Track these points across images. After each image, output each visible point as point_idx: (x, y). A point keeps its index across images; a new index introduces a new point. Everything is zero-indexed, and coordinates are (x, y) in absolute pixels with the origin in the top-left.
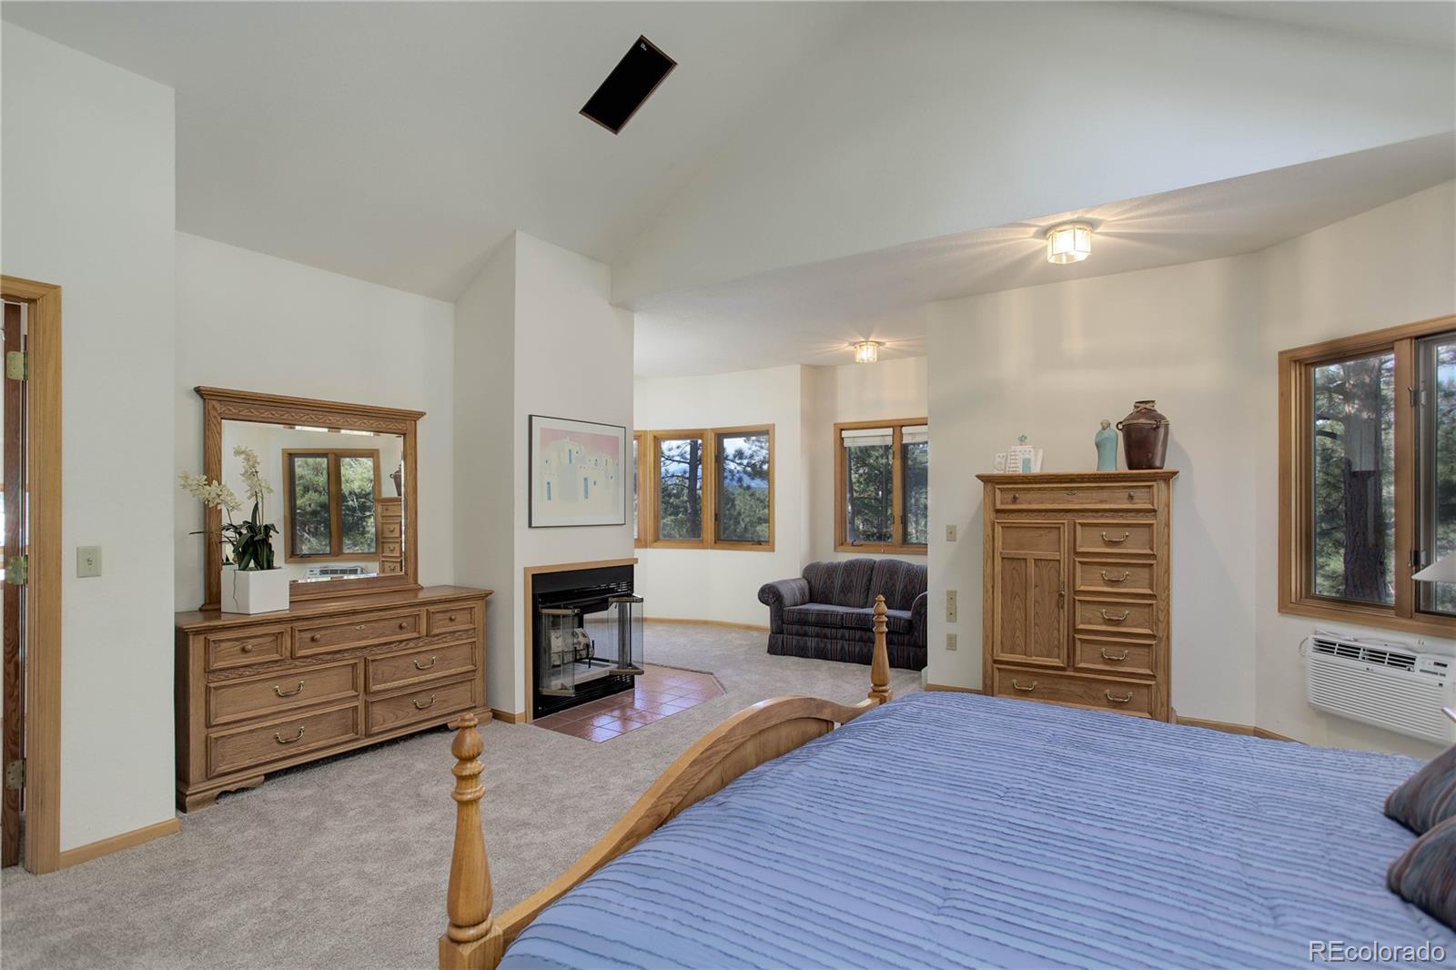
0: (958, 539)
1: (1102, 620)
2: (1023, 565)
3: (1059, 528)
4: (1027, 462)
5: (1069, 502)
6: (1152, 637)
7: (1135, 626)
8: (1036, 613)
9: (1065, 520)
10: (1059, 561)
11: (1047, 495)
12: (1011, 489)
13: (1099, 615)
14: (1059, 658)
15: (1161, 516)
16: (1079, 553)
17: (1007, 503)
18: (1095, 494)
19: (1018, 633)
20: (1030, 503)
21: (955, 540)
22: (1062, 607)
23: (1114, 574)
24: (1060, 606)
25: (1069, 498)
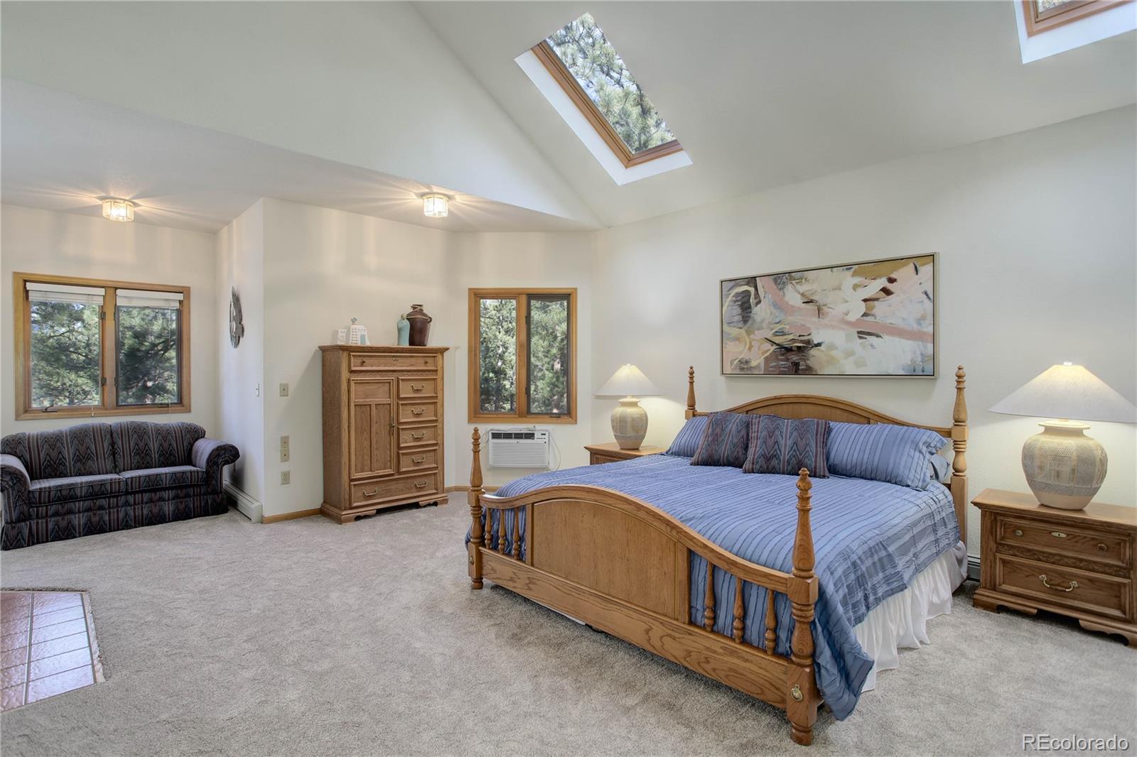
0: (289, 394)
1: (412, 439)
2: (368, 408)
3: (390, 383)
4: (363, 337)
5: (395, 365)
6: (436, 444)
7: (428, 440)
8: (377, 441)
9: (392, 377)
10: (390, 404)
11: (382, 360)
12: (360, 356)
13: (411, 436)
14: (390, 468)
15: (439, 372)
16: (402, 398)
17: (357, 366)
18: (409, 360)
19: (366, 457)
20: (372, 366)
21: (287, 395)
22: (393, 434)
23: (417, 410)
24: (390, 433)
25: (395, 363)
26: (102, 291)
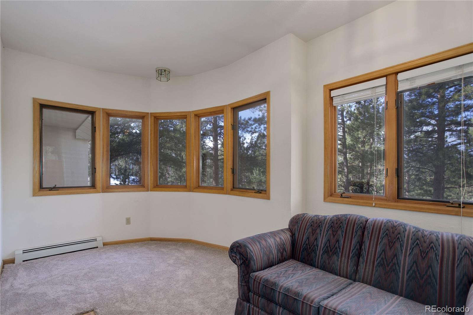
26: (383, 81)
